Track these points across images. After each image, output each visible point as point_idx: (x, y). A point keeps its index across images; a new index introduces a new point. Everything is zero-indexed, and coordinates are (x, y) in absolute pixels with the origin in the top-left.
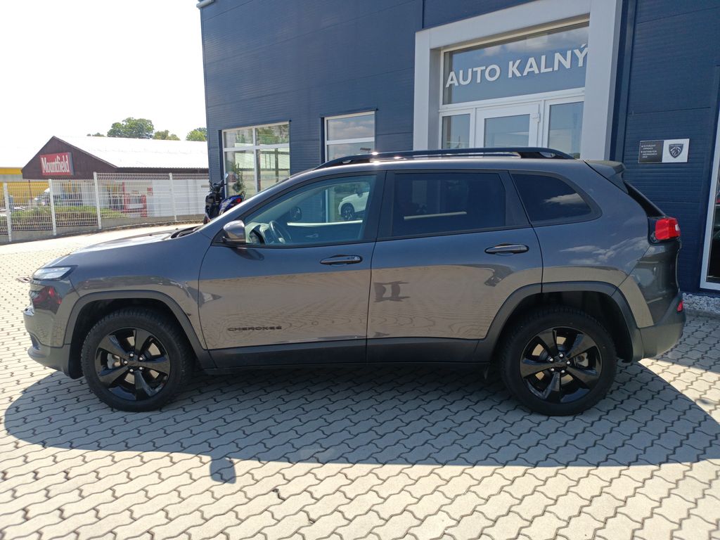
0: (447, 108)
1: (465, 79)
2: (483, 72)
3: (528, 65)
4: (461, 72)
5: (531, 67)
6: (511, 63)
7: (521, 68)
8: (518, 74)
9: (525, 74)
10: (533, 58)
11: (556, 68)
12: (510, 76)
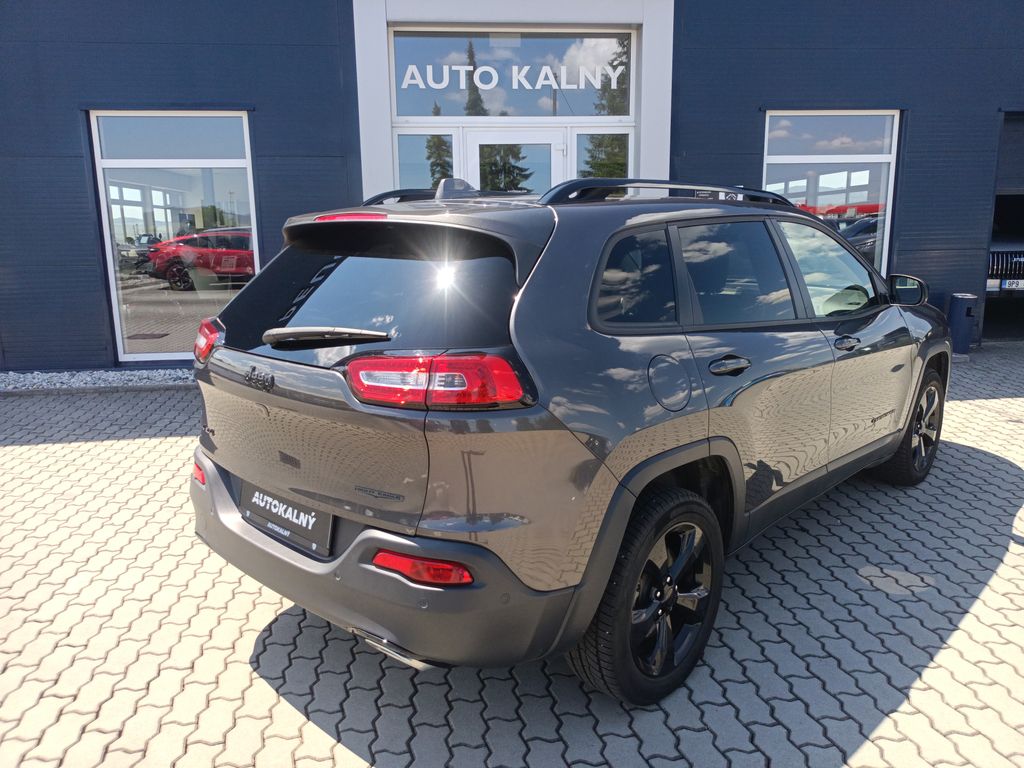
0: (407, 122)
1: (438, 78)
2: (470, 75)
3: (542, 76)
4: (429, 69)
5: (546, 78)
6: (515, 69)
7: (532, 77)
8: (528, 86)
9: (538, 86)
10: (548, 68)
11: (582, 86)
12: (515, 86)
